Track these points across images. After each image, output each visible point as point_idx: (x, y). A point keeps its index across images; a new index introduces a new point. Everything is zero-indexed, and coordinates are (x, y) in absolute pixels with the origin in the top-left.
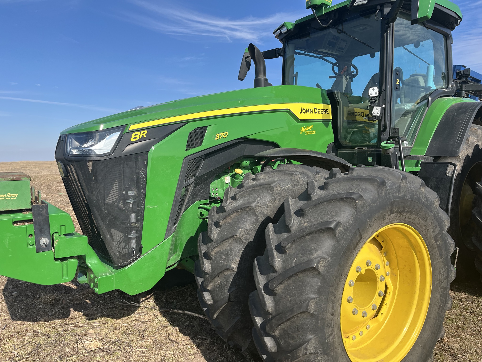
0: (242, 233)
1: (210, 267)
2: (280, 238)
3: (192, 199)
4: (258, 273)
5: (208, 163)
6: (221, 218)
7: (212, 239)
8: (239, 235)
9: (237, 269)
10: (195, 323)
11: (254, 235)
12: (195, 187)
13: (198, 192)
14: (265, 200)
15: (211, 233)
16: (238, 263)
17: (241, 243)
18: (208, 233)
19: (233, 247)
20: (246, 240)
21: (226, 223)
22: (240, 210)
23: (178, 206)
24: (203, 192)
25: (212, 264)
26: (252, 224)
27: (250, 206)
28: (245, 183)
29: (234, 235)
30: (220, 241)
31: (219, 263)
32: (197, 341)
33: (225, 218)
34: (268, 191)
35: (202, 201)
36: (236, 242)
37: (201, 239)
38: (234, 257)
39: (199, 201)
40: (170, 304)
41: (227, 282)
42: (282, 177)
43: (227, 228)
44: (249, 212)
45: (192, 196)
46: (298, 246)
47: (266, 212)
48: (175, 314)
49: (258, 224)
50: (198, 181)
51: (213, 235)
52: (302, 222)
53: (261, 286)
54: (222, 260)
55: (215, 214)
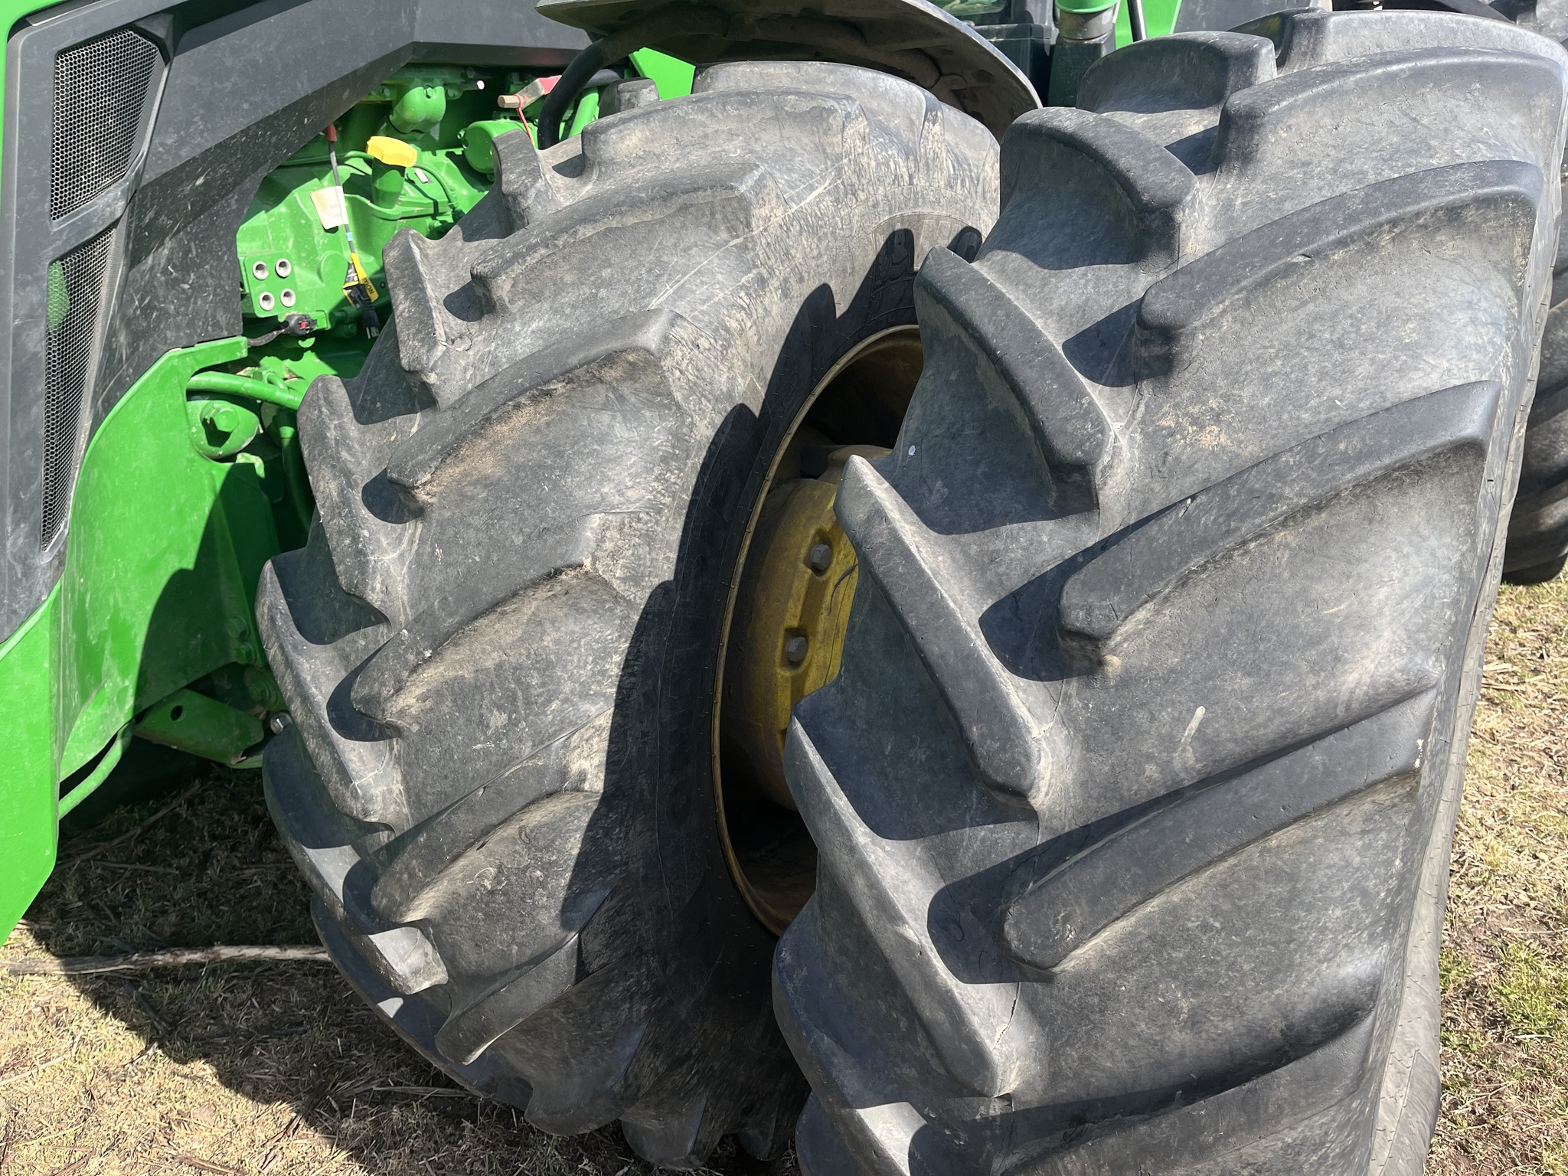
0: (609, 545)
1: (398, 787)
2: (994, 558)
3: (129, 345)
4: (861, 833)
5: (196, 80)
6: (422, 450)
7: (377, 605)
8: (595, 559)
9: (602, 776)
10: (295, 997)
11: (676, 536)
12: (135, 256)
13: (161, 292)
14: (709, 298)
15: (363, 566)
16: (606, 734)
17: (611, 610)
18: (340, 569)
19: (557, 642)
20: (637, 584)
21: (459, 482)
22: (558, 387)
23: (43, 401)
24: (197, 289)
25: (409, 765)
26: (657, 471)
27: (635, 349)
28: (532, 193)
29: (559, 564)
30: (457, 619)
31: (465, 761)
32: (349, 1124)
33: (450, 452)
34: (716, 232)
35: (198, 347)
36: (576, 609)
37: (282, 605)
38: (574, 705)
39: (179, 351)
40: (118, 915)
41: (547, 867)
42: (765, 136)
43: (476, 521)
44: (626, 389)
45: (128, 322)
46: (1202, 612)
47: (722, 380)
48: (163, 974)
49: (689, 463)
50: (151, 214)
51: (379, 578)
52: (1168, 422)
53: (916, 930)
54: (487, 739)
55: (353, 429)
